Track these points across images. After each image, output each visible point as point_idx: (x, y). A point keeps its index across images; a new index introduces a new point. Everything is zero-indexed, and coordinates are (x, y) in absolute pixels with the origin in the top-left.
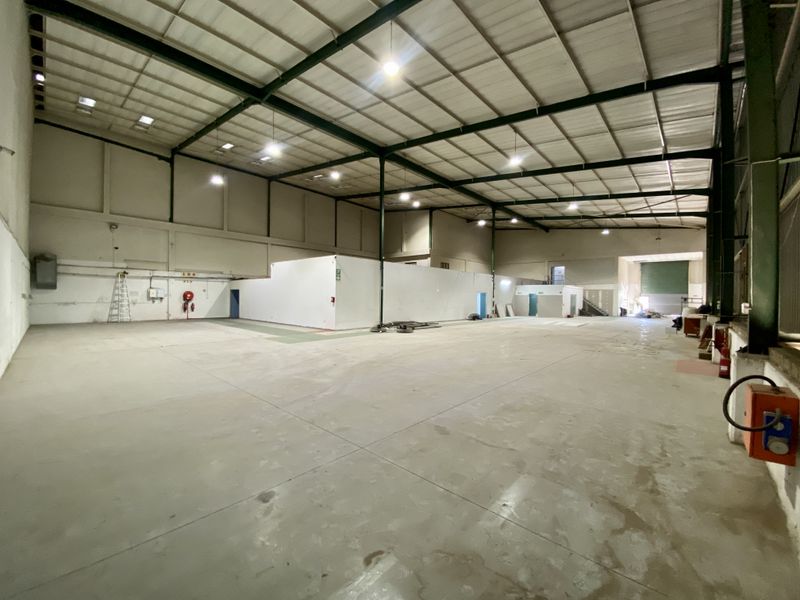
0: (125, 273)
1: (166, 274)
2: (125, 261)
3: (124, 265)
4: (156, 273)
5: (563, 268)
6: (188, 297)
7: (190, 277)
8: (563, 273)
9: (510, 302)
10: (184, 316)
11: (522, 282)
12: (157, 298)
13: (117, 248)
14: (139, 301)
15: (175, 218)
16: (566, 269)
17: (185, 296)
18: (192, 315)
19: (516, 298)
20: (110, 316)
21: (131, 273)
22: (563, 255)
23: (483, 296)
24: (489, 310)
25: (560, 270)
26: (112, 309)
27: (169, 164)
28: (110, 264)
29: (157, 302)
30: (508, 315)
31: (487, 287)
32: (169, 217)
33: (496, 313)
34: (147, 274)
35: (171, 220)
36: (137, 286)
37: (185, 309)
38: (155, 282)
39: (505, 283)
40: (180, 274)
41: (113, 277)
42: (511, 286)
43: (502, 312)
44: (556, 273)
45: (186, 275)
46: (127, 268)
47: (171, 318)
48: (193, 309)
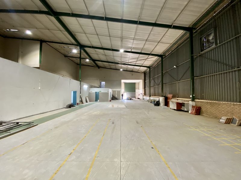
5: (104, 82)
8: (104, 84)
9: (87, 96)
11: (92, 87)
19: (90, 94)
22: (105, 78)
23: (75, 93)
24: (78, 101)
25: (103, 83)
30: (87, 102)
31: (77, 89)
33: (82, 101)
39: (85, 87)
42: (88, 88)
43: (84, 101)
44: (102, 84)
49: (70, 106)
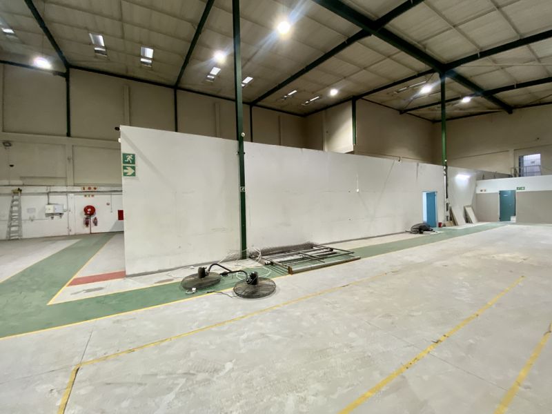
0: (19, 189)
1: (64, 189)
2: (22, 178)
3: (20, 182)
4: (54, 189)
5: (538, 156)
6: (90, 211)
7: (90, 191)
8: (538, 163)
9: (470, 203)
10: (86, 230)
11: (484, 176)
12: (56, 214)
13: (12, 166)
14: (37, 218)
15: (72, 133)
16: (541, 156)
17: (85, 210)
18: (95, 229)
19: (477, 197)
20: (9, 232)
21: (25, 190)
23: (431, 196)
24: (441, 217)
25: (533, 159)
26: (10, 226)
27: (64, 79)
28: (6, 182)
29: (55, 217)
30: (468, 220)
31: (438, 186)
32: (66, 131)
33: (452, 219)
34: (44, 189)
35: (68, 135)
36: (34, 203)
37: (87, 224)
38: (53, 198)
39: (462, 178)
40: (78, 189)
41: (9, 194)
42: (470, 180)
43: (459, 217)
45: (86, 189)
46: (23, 185)
47: (71, 234)
48: (96, 224)
49: (421, 229)
